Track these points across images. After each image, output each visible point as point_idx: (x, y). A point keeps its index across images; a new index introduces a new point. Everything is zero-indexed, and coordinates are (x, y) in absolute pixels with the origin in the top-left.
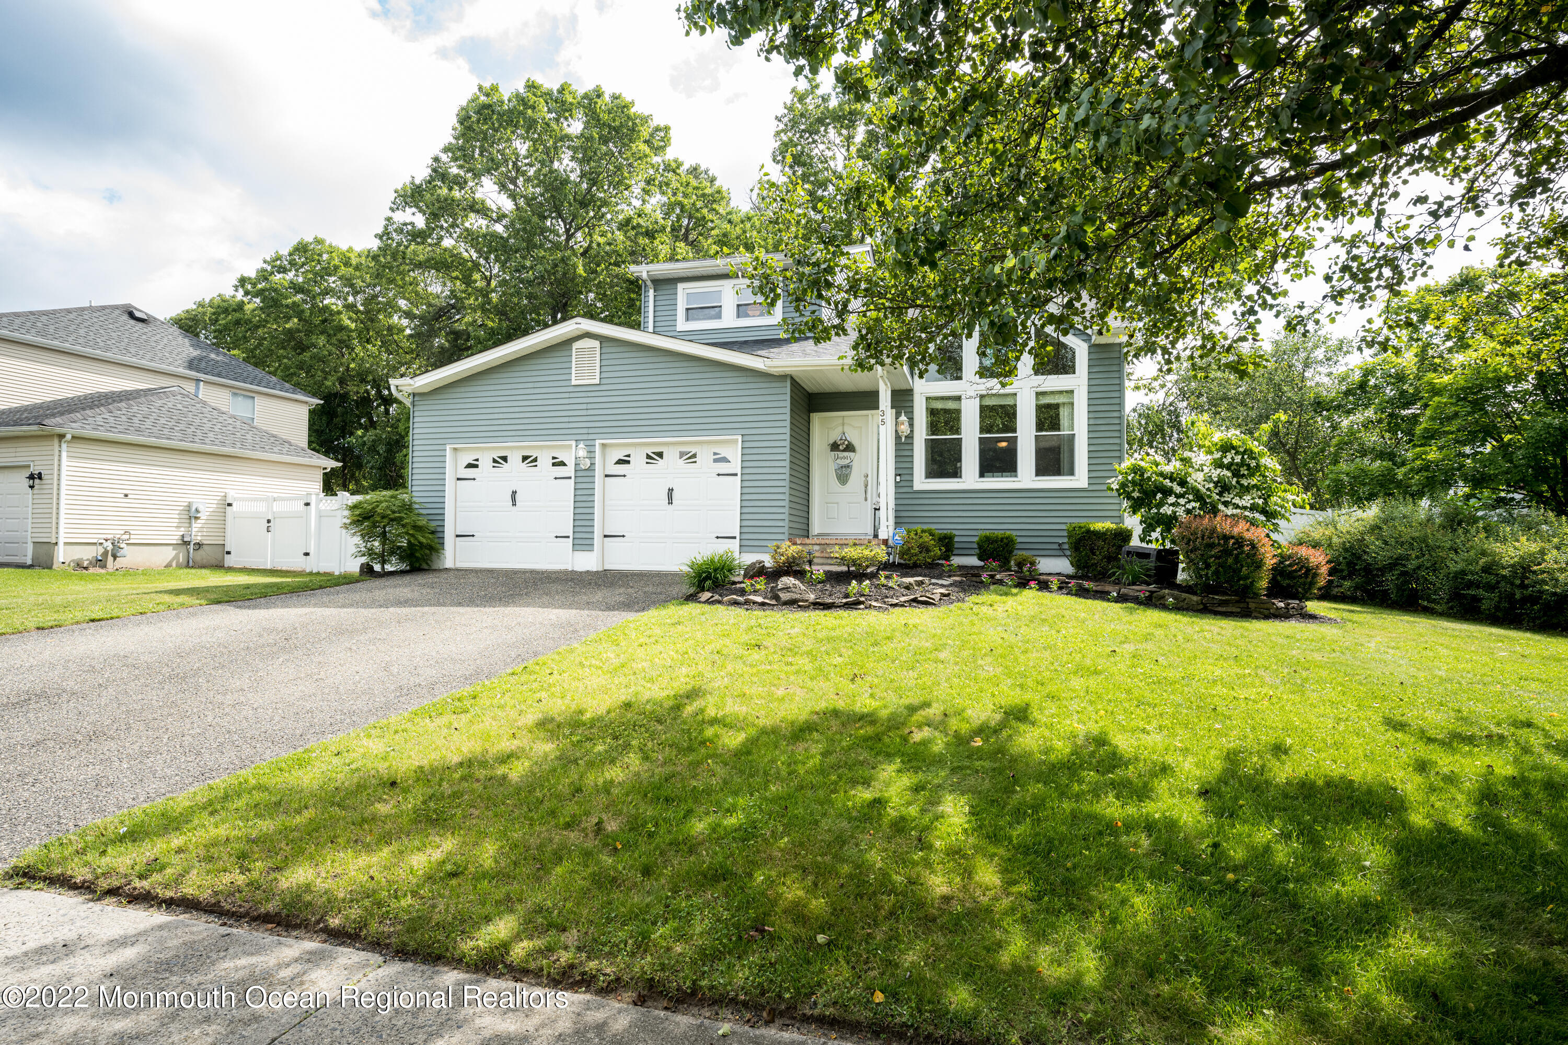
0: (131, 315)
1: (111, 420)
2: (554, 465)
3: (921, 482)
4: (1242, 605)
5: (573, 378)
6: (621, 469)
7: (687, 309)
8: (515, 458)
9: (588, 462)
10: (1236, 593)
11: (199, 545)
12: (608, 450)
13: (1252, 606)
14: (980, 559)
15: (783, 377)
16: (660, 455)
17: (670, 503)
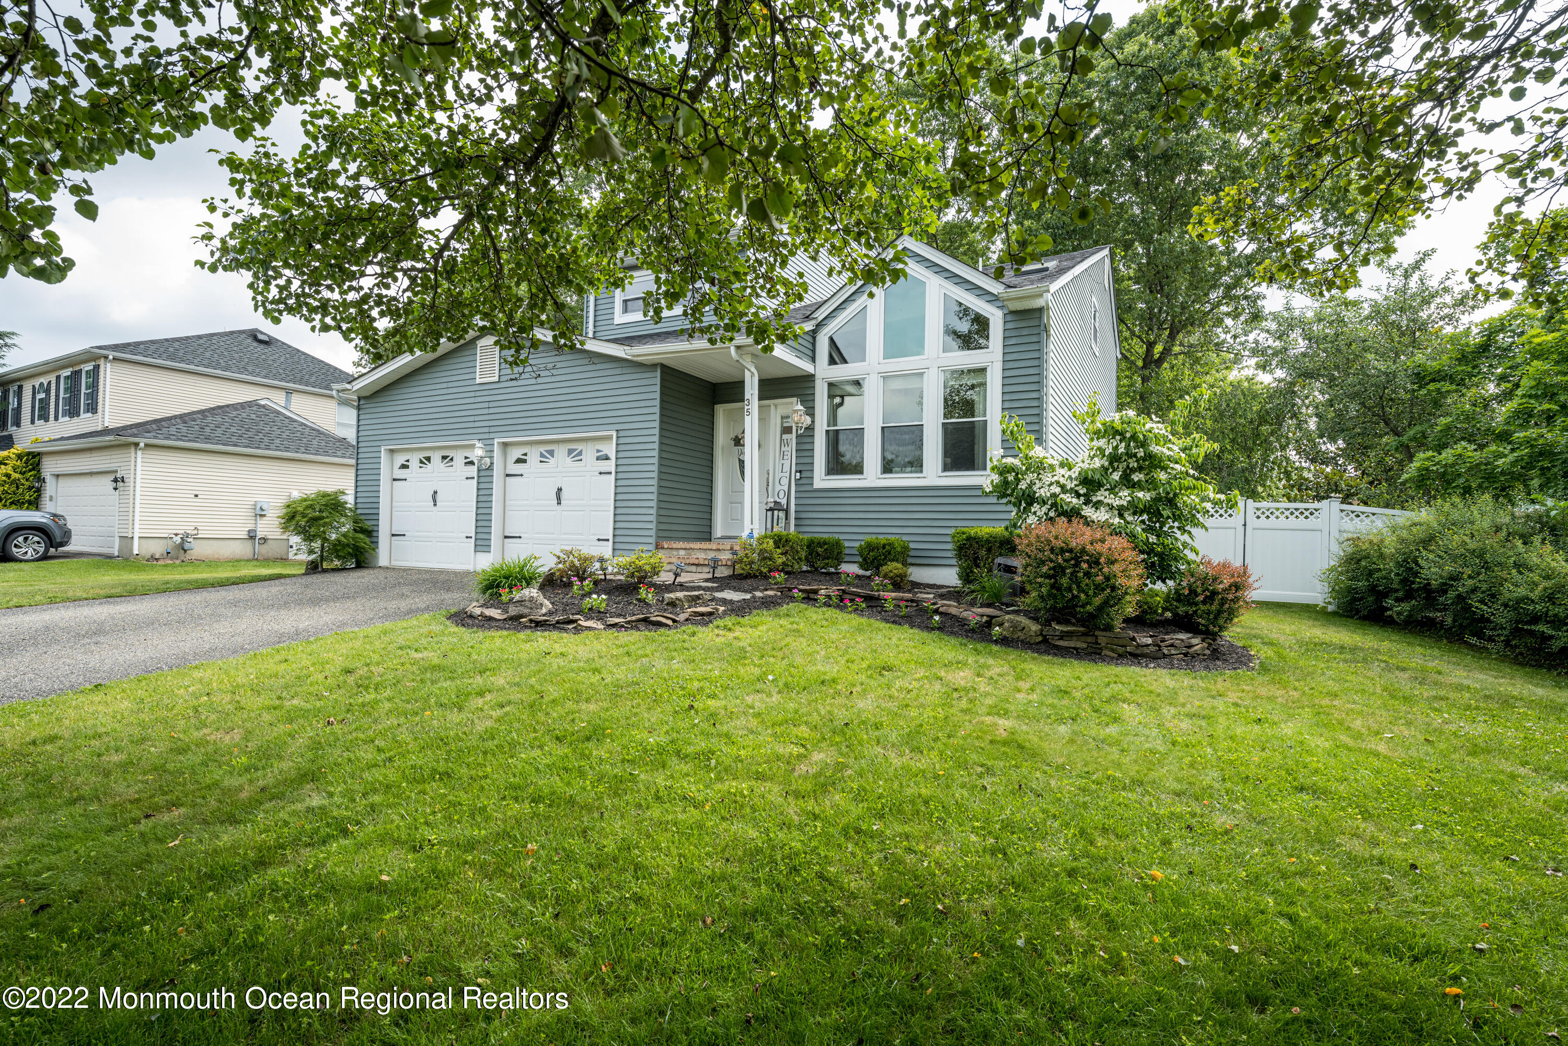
0: (255, 338)
1: (184, 430)
2: (465, 464)
3: (821, 480)
4: (1090, 639)
5: (478, 376)
6: (520, 468)
7: (625, 301)
8: (436, 457)
9: (488, 460)
10: (1082, 622)
11: (264, 540)
12: (509, 449)
13: (1102, 641)
14: (862, 566)
15: (653, 366)
16: (551, 453)
17: (559, 503)
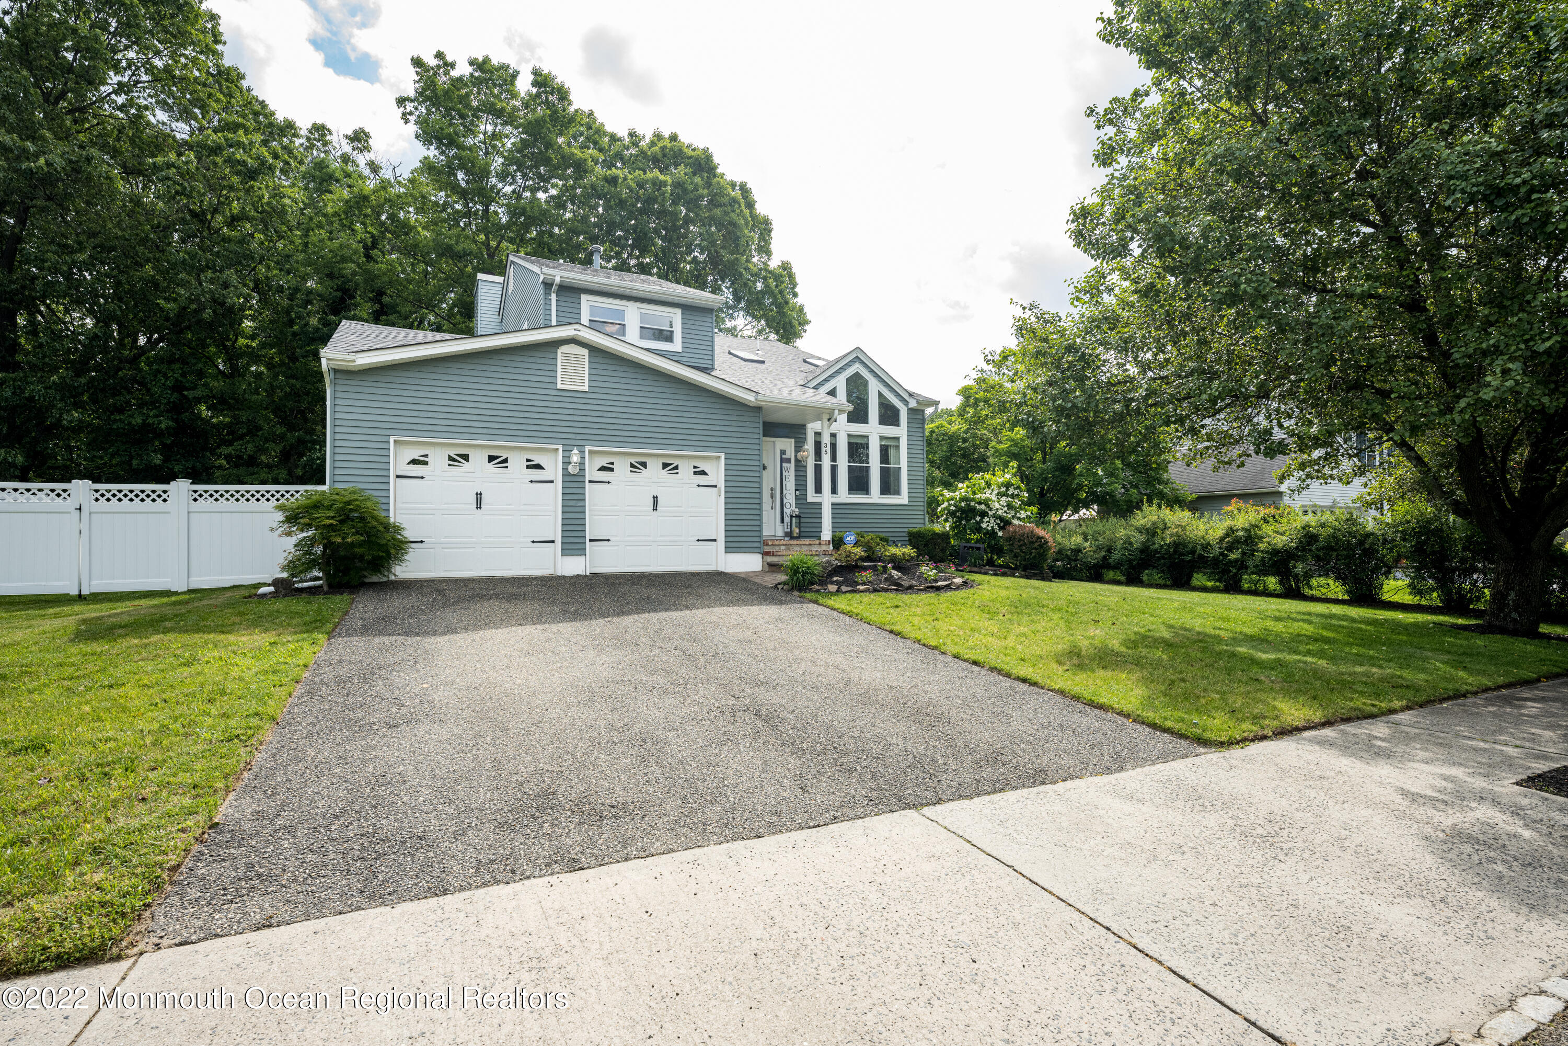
2: (528, 467)
3: (812, 496)
5: (559, 382)
6: (604, 476)
8: (478, 458)
9: (578, 467)
12: (595, 457)
15: (755, 408)
16: (644, 465)
17: (655, 509)
